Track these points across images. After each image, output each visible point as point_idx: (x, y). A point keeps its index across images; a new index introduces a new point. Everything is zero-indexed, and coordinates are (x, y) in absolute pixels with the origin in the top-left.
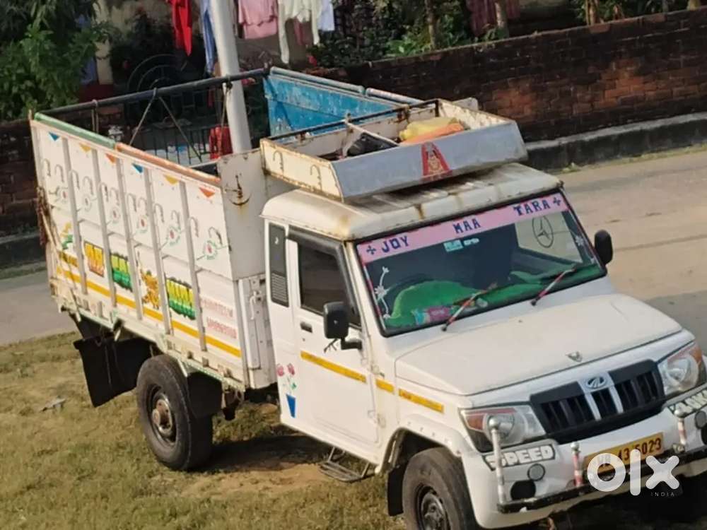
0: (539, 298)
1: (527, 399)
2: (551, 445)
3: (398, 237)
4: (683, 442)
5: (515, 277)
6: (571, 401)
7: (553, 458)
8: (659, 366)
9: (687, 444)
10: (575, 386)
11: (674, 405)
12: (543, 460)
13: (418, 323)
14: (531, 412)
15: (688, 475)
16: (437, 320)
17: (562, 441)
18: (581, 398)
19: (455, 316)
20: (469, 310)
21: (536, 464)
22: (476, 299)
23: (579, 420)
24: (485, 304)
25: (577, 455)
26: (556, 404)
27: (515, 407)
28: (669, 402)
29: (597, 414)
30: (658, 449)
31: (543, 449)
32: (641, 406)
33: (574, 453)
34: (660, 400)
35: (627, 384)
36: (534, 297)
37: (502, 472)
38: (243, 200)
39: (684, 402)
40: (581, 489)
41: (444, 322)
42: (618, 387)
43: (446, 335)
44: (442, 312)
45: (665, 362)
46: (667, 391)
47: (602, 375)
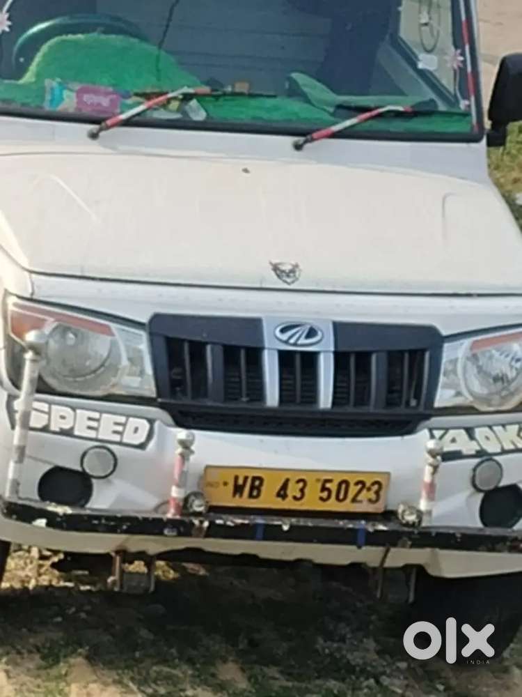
0: (313, 140)
2: (151, 422)
4: (423, 505)
5: (293, 82)
6: (230, 353)
7: (142, 446)
8: (446, 345)
9: (429, 513)
11: (447, 430)
12: (120, 443)
13: (47, 107)
14: (143, 346)
15: (432, 572)
16: (87, 112)
17: (183, 418)
18: (255, 355)
19: (123, 117)
20: (162, 115)
21: (103, 445)
22: (187, 98)
23: (231, 393)
24: (200, 116)
25: (184, 457)
27: (114, 326)
28: (435, 421)
29: (272, 397)
30: (370, 501)
31: (133, 422)
32: (374, 407)
33: (180, 450)
34: (421, 409)
35: (363, 358)
36: (303, 134)
37: (24, 437)
39: (470, 431)
40: (172, 523)
41: (97, 121)
42: (340, 358)
43: (94, 146)
44: (105, 102)
45: (467, 342)
46: (443, 397)
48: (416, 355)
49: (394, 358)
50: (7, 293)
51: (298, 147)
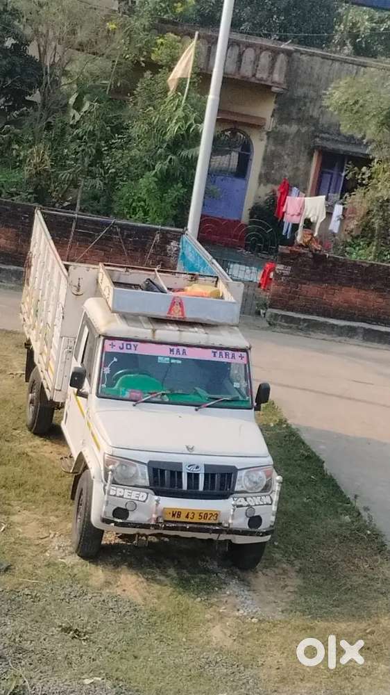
0: (201, 408)
1: (146, 462)
2: (147, 494)
3: (132, 343)
4: (230, 521)
5: (196, 391)
6: (172, 473)
7: (144, 501)
8: (239, 472)
9: (232, 523)
10: (180, 465)
11: (238, 498)
12: (138, 500)
13: (121, 397)
14: (146, 470)
15: (233, 542)
16: (134, 399)
17: (157, 494)
18: (180, 473)
19: (143, 400)
20: (154, 399)
21: (132, 501)
22: (163, 394)
23: (172, 485)
24: (167, 400)
25: (157, 505)
26: (162, 472)
27: (137, 464)
28: (234, 495)
29: (185, 486)
30: (215, 520)
31: (142, 494)
32: (216, 491)
33: (155, 503)
34: (231, 492)
35: (213, 476)
36: (198, 406)
37: (108, 498)
38: (79, 293)
39: (245, 499)
40: (153, 525)
41: (136, 401)
42: (206, 475)
43: (134, 408)
44: (138, 395)
45: (245, 471)
46: (237, 488)
47: (199, 465)
48: (230, 475)
49: (223, 475)
50: (105, 453)
51: (196, 410)
